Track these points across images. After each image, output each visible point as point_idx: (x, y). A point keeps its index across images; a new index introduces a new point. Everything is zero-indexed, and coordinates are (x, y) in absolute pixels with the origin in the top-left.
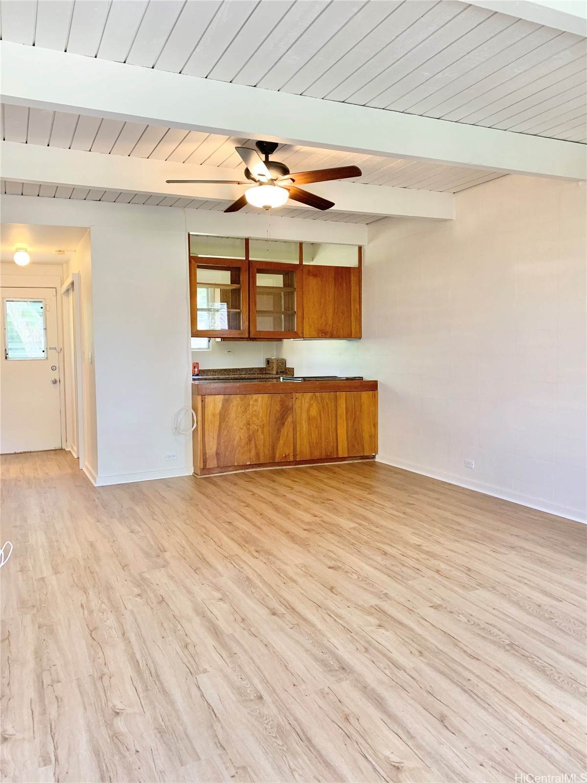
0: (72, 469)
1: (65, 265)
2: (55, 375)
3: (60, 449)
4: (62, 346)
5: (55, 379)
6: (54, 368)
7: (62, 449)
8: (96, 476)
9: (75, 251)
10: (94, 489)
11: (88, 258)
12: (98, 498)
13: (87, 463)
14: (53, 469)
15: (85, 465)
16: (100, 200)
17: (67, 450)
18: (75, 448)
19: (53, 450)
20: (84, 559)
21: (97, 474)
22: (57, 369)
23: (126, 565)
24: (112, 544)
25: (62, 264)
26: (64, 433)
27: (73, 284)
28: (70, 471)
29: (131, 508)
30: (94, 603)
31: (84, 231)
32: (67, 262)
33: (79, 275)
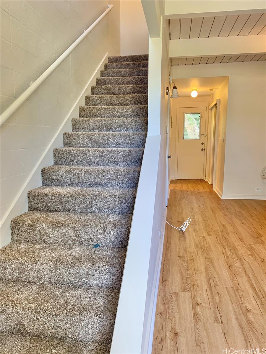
0: (209, 189)
1: (211, 96)
2: (203, 147)
3: (202, 180)
4: (207, 134)
5: (203, 149)
6: (202, 144)
7: (203, 180)
8: (221, 194)
9: (218, 89)
10: (220, 200)
11: (226, 91)
12: (223, 204)
13: (216, 187)
14: (201, 188)
15: (215, 188)
16: (235, 62)
17: (205, 180)
18: (210, 180)
19: (199, 180)
20: (221, 232)
21: (222, 193)
22: (204, 144)
23: (242, 239)
24: (233, 227)
25: (209, 96)
26: (205, 173)
27: (216, 104)
28: (208, 190)
29: (240, 211)
30: (229, 254)
31: (225, 78)
32: (213, 95)
33: (219, 100)
